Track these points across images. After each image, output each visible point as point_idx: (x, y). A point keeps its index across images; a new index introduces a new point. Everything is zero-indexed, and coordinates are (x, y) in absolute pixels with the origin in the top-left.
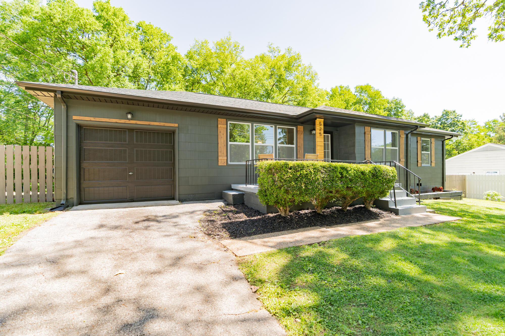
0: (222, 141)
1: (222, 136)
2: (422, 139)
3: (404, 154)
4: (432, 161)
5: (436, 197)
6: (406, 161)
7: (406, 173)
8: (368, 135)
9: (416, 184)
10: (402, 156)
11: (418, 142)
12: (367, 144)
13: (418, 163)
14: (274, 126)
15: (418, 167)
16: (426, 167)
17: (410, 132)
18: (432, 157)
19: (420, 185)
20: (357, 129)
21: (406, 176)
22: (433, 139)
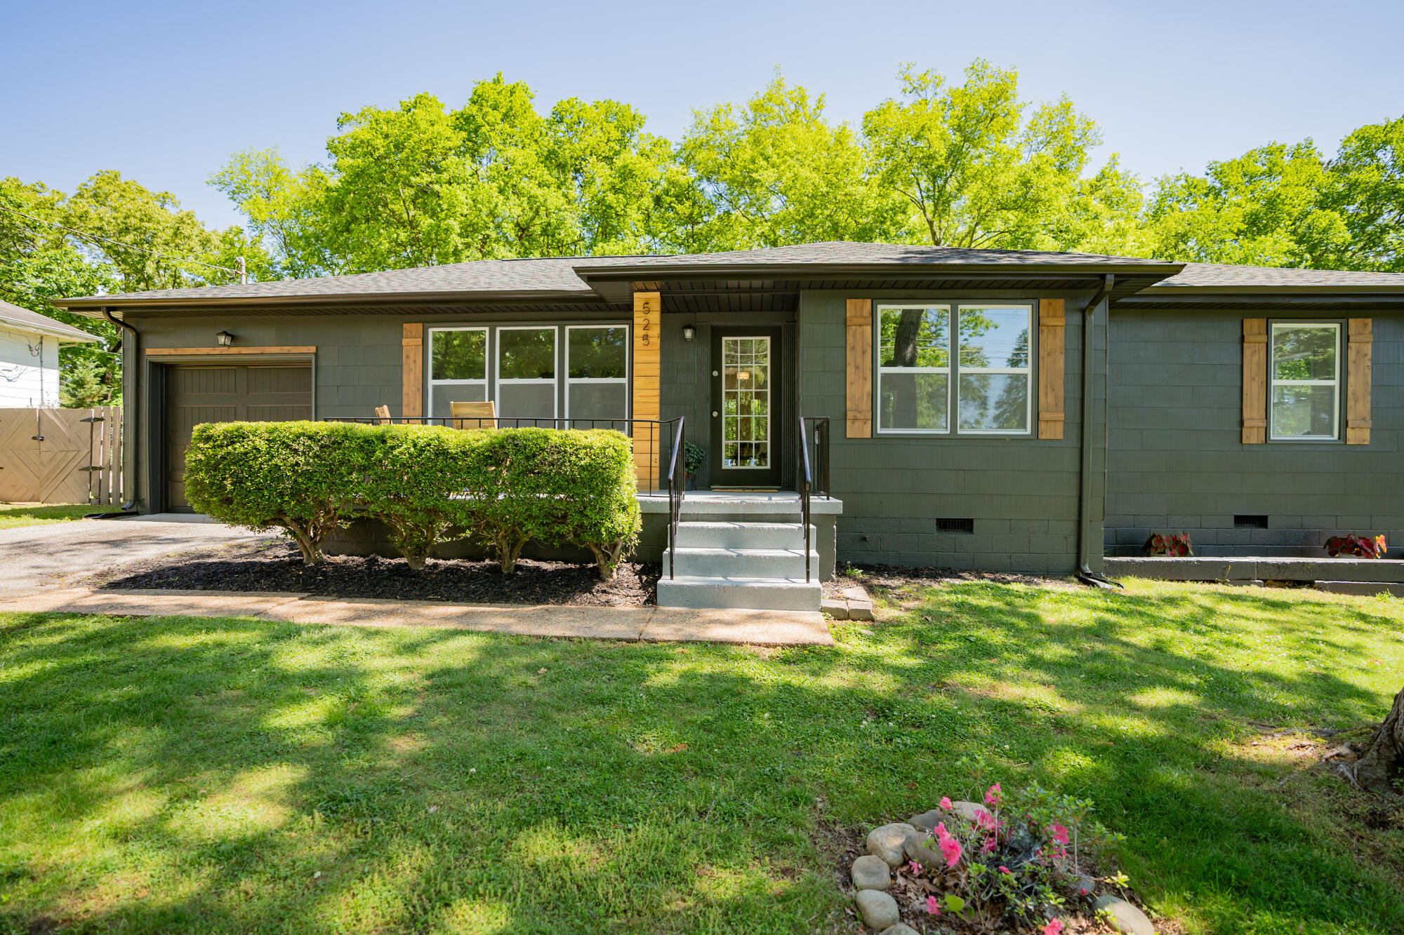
0: (412, 378)
1: (412, 365)
2: (1274, 326)
3: (1061, 394)
4: (1347, 422)
5: (1290, 577)
6: (1078, 420)
7: (1077, 469)
8: (859, 330)
9: (1232, 519)
10: (1051, 399)
11: (1246, 339)
12: (856, 360)
13: (1244, 430)
14: (556, 328)
15: (1245, 448)
16: (1306, 448)
17: (1094, 302)
18: (1350, 403)
19: (1261, 521)
20: (808, 313)
21: (1074, 480)
22: (1361, 320)
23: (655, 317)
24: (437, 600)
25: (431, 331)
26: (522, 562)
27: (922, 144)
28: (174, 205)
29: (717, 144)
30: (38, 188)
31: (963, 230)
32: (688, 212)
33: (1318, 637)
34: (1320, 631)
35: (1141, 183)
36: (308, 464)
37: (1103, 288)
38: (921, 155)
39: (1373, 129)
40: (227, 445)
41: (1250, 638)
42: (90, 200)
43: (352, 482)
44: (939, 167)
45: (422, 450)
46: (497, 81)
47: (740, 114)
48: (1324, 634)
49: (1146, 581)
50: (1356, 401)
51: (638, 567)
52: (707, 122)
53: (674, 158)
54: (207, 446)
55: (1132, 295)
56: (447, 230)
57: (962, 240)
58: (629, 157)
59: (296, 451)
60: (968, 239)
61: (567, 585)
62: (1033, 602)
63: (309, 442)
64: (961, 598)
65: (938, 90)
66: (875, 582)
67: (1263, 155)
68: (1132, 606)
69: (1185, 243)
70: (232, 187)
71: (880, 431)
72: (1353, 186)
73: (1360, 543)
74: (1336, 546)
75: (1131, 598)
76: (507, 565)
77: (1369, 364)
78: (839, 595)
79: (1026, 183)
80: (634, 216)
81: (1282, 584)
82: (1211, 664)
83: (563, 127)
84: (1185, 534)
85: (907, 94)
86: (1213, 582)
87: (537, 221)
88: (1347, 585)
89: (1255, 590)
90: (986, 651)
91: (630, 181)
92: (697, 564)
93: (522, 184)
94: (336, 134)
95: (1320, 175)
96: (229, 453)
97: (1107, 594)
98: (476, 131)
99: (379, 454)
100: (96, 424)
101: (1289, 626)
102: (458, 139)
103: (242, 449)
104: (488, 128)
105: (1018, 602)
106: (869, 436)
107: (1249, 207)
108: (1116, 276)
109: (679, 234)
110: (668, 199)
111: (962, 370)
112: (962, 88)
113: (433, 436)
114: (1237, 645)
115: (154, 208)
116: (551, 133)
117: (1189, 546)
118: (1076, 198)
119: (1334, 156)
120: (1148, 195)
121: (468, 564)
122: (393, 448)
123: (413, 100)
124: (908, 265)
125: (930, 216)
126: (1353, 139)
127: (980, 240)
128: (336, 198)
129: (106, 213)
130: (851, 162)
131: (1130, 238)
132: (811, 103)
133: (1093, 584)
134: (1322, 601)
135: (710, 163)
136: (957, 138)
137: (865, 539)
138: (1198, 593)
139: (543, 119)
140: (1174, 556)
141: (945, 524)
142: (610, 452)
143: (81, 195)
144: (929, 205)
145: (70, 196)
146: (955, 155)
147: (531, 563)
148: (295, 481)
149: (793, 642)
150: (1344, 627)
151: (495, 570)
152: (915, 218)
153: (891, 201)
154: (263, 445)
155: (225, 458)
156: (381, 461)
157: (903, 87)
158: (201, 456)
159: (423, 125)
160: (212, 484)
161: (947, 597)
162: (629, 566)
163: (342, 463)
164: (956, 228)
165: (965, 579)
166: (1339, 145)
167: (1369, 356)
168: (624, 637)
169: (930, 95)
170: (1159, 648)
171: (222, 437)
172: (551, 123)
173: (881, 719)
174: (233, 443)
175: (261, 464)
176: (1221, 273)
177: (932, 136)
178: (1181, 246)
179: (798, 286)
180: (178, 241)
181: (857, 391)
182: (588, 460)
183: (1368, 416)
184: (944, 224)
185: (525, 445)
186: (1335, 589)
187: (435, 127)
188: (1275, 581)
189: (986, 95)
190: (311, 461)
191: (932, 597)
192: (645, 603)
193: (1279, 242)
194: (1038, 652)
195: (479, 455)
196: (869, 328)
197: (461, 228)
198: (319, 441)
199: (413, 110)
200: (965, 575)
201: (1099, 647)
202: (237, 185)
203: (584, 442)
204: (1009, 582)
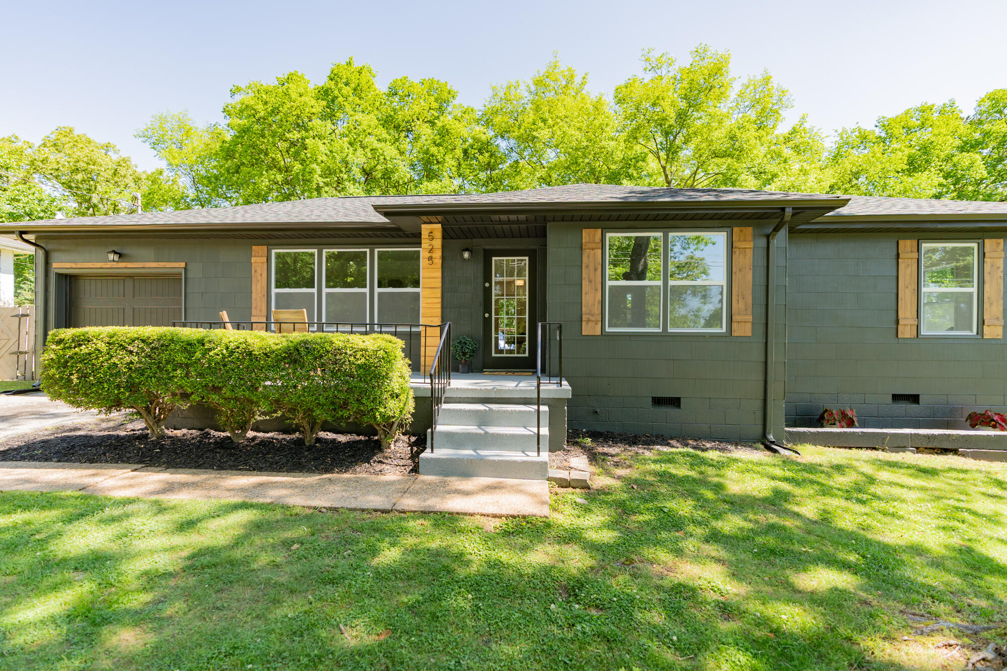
0: (259, 287)
1: (259, 277)
2: (924, 245)
3: (750, 301)
4: (984, 321)
5: (938, 446)
6: (763, 321)
7: (763, 359)
8: (592, 252)
9: (890, 397)
10: (741, 305)
11: (901, 256)
12: (589, 275)
13: (900, 327)
14: (368, 250)
15: (900, 341)
16: (950, 341)
17: (776, 229)
18: (986, 306)
19: (914, 399)
20: (552, 239)
21: (761, 367)
22: (995, 240)
23: (438, 243)
24: (246, 470)
25: (274, 252)
26: (322, 434)
27: (658, 109)
28: (115, 152)
29: (508, 110)
30: (13, 139)
31: (688, 173)
32: (486, 161)
33: (962, 505)
34: (963, 497)
35: (823, 136)
36: (141, 362)
37: (783, 218)
38: (656, 118)
39: (1001, 93)
40: (75, 347)
41: (904, 506)
42: (51, 148)
43: (177, 377)
44: (670, 126)
45: (232, 353)
46: (349, 64)
47: (525, 88)
48: (967, 501)
49: (820, 448)
50: (991, 304)
51: (413, 439)
52: (501, 94)
53: (478, 121)
54: (58, 348)
55: (808, 223)
56: (311, 173)
57: (687, 180)
58: (446, 120)
59: (131, 352)
60: (692, 179)
61: (353, 456)
62: (722, 472)
63: (142, 345)
64: (664, 467)
65: (670, 69)
66: (600, 449)
67: (917, 113)
68: (806, 475)
69: (857, 179)
70: (153, 140)
71: (608, 329)
72: (986, 134)
73: (996, 418)
74: (976, 420)
75: (805, 465)
76: (308, 439)
77: (1002, 275)
78: (566, 464)
79: (733, 138)
80: (450, 162)
81: (932, 451)
82: (869, 536)
83: (396, 99)
84: (852, 410)
85: (648, 72)
86: (875, 449)
87: (379, 167)
88: (985, 453)
89: (909, 457)
90: (674, 523)
91: (447, 138)
92: (455, 440)
93: (366, 140)
94: (230, 101)
95: (962, 127)
96: (76, 354)
97: (786, 462)
98: (333, 101)
99: (198, 355)
100: (23, 319)
101: (937, 493)
102: (319, 107)
103: (87, 351)
104: (343, 99)
105: (710, 471)
106: (599, 333)
107: (907, 151)
108: (793, 208)
109: (481, 178)
110: (473, 151)
111: (671, 283)
112: (688, 66)
113: (242, 340)
114: (893, 515)
115: (99, 155)
116: (388, 103)
117: (855, 419)
118: (773, 148)
119: (972, 113)
120: (829, 144)
121: (281, 437)
122: (210, 350)
123: (286, 77)
124: (628, 202)
125: (663, 162)
126: (986, 100)
127: (701, 180)
128: (228, 148)
129: (62, 158)
130: (605, 123)
131: (812, 178)
132: (577, 80)
133: (775, 451)
134: (965, 467)
135: (503, 125)
136: (683, 105)
137: (596, 412)
138: (861, 458)
139: (382, 92)
140: (842, 427)
141: (658, 401)
142: (381, 353)
143: (45, 145)
144: (663, 154)
145: (37, 145)
146: (682, 117)
147: (330, 436)
148: (130, 376)
149: (516, 514)
150: (984, 494)
151: (299, 442)
152: (652, 164)
153: (634, 152)
154: (103, 347)
155: (73, 358)
156: (199, 360)
157: (644, 67)
158: (53, 356)
159: (294, 96)
160: (61, 378)
161: (653, 467)
162: (405, 438)
163: (168, 362)
164: (682, 171)
165: (673, 447)
166: (975, 104)
167: (1002, 269)
168: (380, 508)
169: (664, 72)
170: (825, 519)
171: (70, 340)
172: (388, 95)
173: (571, 599)
174: (80, 345)
175: (102, 362)
176: (881, 204)
177: (666, 104)
178: (854, 182)
179: (545, 219)
180: (116, 179)
181: (590, 299)
182: (363, 360)
183: (1001, 317)
184: (674, 168)
185: (314, 348)
186: (975, 456)
187: (303, 98)
188: (926, 448)
189: (706, 72)
190: (143, 360)
191: (640, 466)
192: (409, 473)
193: (930, 180)
194: (718, 524)
195: (277, 355)
196: (600, 251)
197: (322, 171)
198: (151, 343)
199: (286, 84)
200: (673, 442)
201: (773, 519)
202: (157, 138)
203: (362, 345)
204: (706, 450)
